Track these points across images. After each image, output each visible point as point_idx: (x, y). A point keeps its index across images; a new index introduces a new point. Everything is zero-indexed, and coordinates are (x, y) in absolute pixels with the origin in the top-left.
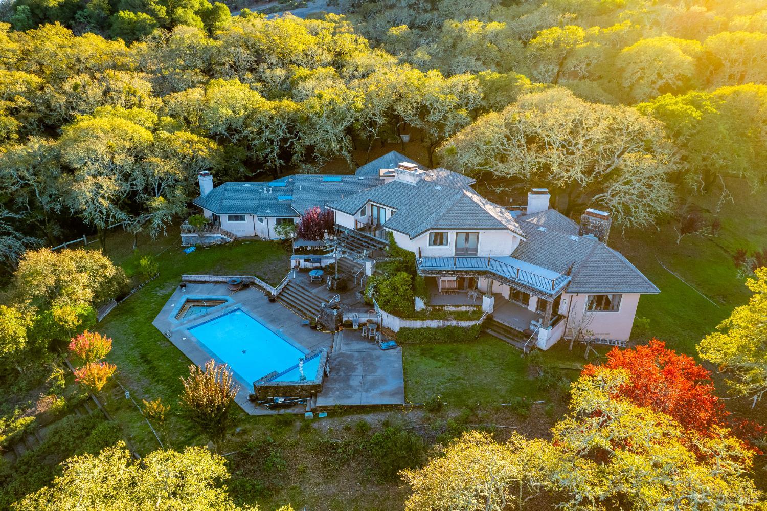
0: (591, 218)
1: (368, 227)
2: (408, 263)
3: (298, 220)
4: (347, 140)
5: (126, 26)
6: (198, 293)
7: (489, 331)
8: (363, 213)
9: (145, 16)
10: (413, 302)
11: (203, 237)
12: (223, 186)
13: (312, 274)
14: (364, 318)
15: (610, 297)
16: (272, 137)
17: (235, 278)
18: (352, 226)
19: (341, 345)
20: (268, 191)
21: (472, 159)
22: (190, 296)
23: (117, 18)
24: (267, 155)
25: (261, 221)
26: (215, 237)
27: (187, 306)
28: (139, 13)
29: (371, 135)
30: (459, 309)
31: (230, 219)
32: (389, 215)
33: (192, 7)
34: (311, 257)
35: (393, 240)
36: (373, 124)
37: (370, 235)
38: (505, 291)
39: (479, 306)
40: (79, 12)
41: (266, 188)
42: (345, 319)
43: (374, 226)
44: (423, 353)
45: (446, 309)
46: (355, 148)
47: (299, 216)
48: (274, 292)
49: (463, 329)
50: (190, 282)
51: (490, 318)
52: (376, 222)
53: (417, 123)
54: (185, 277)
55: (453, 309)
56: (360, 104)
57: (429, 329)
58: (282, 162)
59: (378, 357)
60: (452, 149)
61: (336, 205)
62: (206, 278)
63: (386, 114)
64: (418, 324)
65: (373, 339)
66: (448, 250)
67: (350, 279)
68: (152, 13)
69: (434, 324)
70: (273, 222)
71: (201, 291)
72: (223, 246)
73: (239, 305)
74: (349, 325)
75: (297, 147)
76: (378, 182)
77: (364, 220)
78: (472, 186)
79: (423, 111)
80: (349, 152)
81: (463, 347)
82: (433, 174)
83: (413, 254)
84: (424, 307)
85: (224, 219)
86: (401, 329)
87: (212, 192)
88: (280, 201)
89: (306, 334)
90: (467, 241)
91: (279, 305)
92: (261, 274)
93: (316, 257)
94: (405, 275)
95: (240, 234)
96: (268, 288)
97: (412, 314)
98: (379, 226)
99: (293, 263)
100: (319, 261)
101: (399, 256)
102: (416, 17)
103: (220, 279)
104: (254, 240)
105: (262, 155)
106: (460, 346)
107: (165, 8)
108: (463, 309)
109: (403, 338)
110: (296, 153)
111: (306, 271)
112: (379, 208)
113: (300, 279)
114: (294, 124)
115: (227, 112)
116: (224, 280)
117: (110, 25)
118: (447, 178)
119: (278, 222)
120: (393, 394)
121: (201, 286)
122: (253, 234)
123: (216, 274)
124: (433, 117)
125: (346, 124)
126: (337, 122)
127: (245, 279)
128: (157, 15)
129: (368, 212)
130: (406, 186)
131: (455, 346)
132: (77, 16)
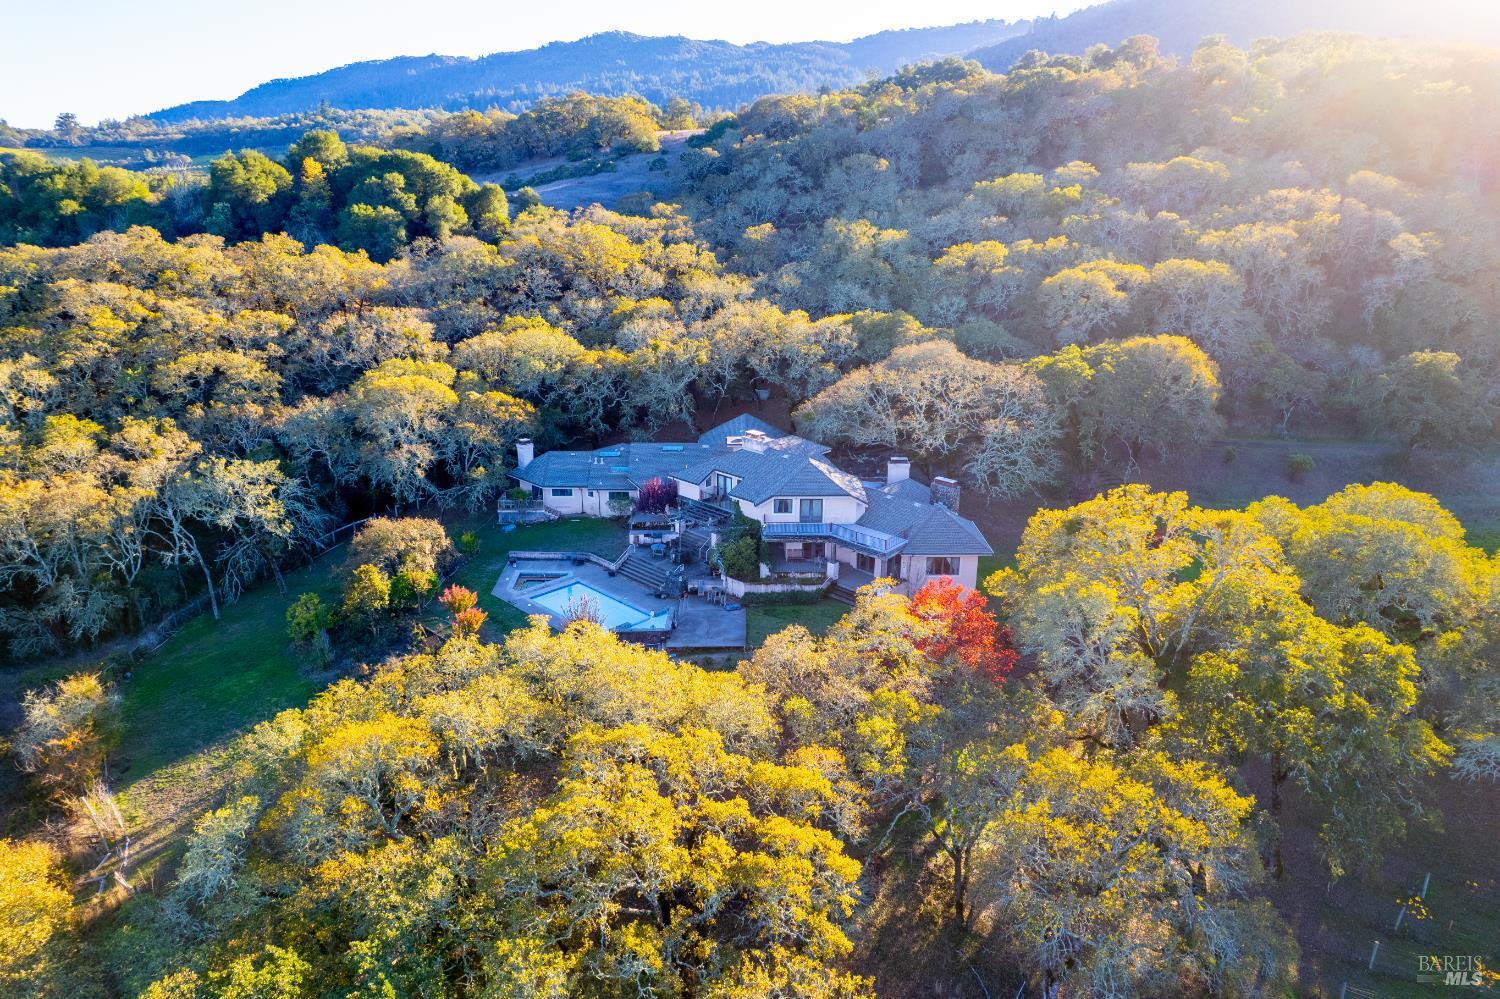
0: (940, 486)
1: (713, 498)
2: (753, 529)
3: (635, 494)
4: (688, 399)
5: (360, 225)
6: (530, 569)
7: (833, 595)
8: (708, 484)
9: (388, 211)
10: (758, 568)
11: (524, 513)
12: (546, 454)
13: (654, 548)
14: (709, 586)
15: (949, 560)
16: (595, 396)
17: (569, 554)
18: (696, 497)
19: (687, 607)
20: (599, 461)
21: (832, 426)
22: (522, 571)
23: (350, 214)
24: (589, 419)
25: (591, 494)
26: (538, 514)
27: (522, 580)
28: (380, 208)
29: (718, 392)
30: (804, 576)
31: (555, 493)
32: (735, 484)
33: (451, 192)
34: (652, 532)
35: (739, 508)
36: (719, 379)
37: (715, 505)
38: (852, 558)
39: (825, 573)
40: (295, 207)
41: (598, 459)
42: (690, 586)
43: (720, 496)
44: (766, 613)
45: (791, 575)
46: (697, 408)
47: (636, 489)
48: (613, 567)
49: (806, 593)
50: (519, 559)
51: (834, 584)
52: (721, 493)
53: (776, 379)
54: (512, 554)
55: (798, 576)
56: (704, 357)
57: (773, 593)
58: (607, 426)
59: (722, 616)
60: (809, 414)
61: (680, 474)
62: (536, 555)
63: (737, 366)
64: (762, 589)
65: (718, 602)
66: (794, 516)
67: (695, 552)
68: (395, 204)
69: (778, 588)
70: (605, 496)
71: (533, 567)
72: (547, 524)
73: (578, 579)
74: (694, 592)
75: (626, 409)
76: (724, 450)
77: (709, 490)
78: (826, 455)
79: (783, 364)
80: (689, 413)
81: (805, 608)
82: (784, 442)
83: (759, 522)
84: (769, 574)
85: (548, 493)
86: (746, 594)
87: (532, 462)
88: (614, 473)
89: (653, 601)
90: (811, 508)
91: (619, 579)
92: (596, 550)
93: (657, 532)
94: (749, 540)
95: (565, 511)
96: (606, 563)
97: (755, 578)
98: (725, 497)
99: (632, 538)
100: (660, 536)
101: (745, 524)
102: (788, 202)
103: (552, 555)
104: (583, 517)
105: (582, 418)
106: (802, 607)
107: (413, 197)
108: (809, 575)
109: (748, 601)
110: (624, 415)
111: (646, 546)
112: (725, 477)
113: (641, 554)
114: (621, 380)
115: (539, 365)
116: (556, 556)
117: (336, 224)
118: (799, 445)
119: (612, 496)
120: (735, 640)
121: (532, 563)
122: (580, 511)
123: (547, 550)
124: (795, 372)
125: (686, 380)
126: (677, 378)
127: (579, 555)
128: (402, 207)
129: (714, 483)
130: (754, 455)
131: (797, 608)
132: (293, 213)
